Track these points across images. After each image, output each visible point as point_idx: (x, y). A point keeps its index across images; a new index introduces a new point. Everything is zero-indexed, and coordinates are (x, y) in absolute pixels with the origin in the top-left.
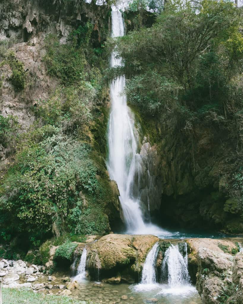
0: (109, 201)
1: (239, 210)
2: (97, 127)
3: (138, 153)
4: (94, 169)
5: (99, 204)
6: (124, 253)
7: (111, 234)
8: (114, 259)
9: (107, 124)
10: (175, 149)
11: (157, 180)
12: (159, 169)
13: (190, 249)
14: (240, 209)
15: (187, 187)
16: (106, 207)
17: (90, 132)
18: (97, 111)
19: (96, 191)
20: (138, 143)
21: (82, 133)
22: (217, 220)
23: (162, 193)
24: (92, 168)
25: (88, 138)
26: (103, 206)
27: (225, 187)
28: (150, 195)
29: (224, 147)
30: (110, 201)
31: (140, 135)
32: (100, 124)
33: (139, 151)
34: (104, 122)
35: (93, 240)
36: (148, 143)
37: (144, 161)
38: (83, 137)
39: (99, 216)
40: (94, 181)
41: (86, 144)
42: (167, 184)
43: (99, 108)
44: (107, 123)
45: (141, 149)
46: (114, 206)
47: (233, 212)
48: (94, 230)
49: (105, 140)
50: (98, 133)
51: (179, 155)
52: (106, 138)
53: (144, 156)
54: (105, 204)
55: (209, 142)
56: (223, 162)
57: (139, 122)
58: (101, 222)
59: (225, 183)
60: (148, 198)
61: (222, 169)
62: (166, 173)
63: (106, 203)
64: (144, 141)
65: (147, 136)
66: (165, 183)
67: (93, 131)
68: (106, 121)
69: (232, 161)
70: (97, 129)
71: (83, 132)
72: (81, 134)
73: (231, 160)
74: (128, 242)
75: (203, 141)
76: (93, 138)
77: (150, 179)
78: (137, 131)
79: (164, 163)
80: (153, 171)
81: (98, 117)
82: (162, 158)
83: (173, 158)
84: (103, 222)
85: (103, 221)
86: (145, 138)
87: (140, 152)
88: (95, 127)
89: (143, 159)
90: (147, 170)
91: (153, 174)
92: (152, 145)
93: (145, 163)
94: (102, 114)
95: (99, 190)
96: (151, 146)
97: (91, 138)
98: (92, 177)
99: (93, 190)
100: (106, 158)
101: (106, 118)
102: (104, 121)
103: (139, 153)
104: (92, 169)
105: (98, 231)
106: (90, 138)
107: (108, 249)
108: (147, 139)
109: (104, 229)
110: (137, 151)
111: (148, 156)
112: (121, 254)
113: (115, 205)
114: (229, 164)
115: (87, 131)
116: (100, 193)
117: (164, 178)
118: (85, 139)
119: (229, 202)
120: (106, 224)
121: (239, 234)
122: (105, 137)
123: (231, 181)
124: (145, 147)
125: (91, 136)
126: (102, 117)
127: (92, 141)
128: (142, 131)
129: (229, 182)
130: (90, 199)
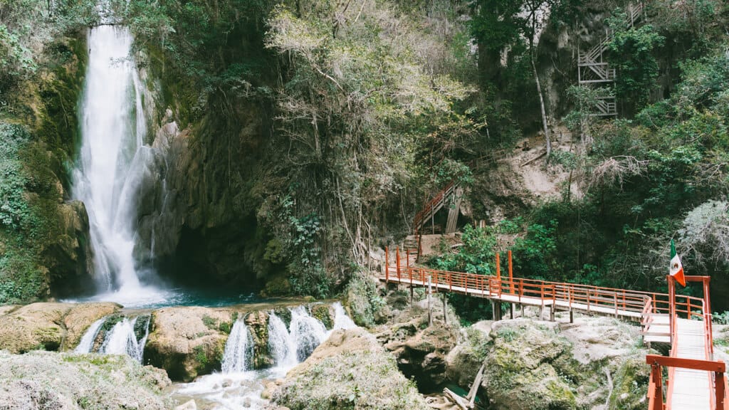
0: (51, 241)
1: (284, 258)
2: (58, 87)
3: (148, 145)
4: (20, 181)
5: (31, 247)
6: (36, 336)
7: (50, 302)
8: (17, 345)
9: (82, 80)
10: (212, 141)
11: (179, 199)
12: (185, 178)
13: (154, 326)
14: (284, 256)
15: (223, 215)
16: (44, 254)
17: (37, 98)
18: (62, 48)
19: (21, 224)
20: (149, 124)
21: (16, 99)
22: (259, 272)
23: (183, 223)
24: (13, 180)
25: (30, 111)
26: (39, 253)
27: (266, 218)
28: (158, 228)
29: (273, 145)
30: (54, 242)
31: (157, 106)
32: (65, 79)
33: (150, 139)
34: (76, 76)
35: (4, 314)
36: (174, 122)
37: (156, 161)
38: (18, 110)
39: (26, 271)
40: (19, 204)
41: (16, 126)
42: (194, 206)
43: (66, 43)
44: (84, 76)
45: (155, 136)
46: (64, 252)
47: (274, 262)
48: (12, 296)
49: (75, 117)
50: (58, 101)
51: (216, 152)
52: (75, 111)
53: (160, 149)
54: (42, 249)
55: (255, 134)
56: (269, 172)
57: (158, 78)
58: (27, 281)
59: (268, 211)
60: (153, 231)
61: (267, 185)
62: (195, 187)
63: (44, 245)
64: (164, 120)
65: (174, 108)
66: (190, 204)
67: (45, 95)
68: (81, 71)
69: (284, 172)
70: (56, 91)
71: (20, 98)
72: (15, 101)
73: (283, 170)
74: (56, 317)
75: (247, 131)
76: (43, 111)
77: (164, 197)
78: (152, 96)
79: (194, 166)
80: (173, 182)
81: (64, 64)
82: (193, 156)
83: (207, 157)
84: (31, 282)
85: (32, 280)
86: (169, 112)
87: (154, 142)
88: (53, 88)
89: (155, 157)
90: (162, 178)
91: (172, 186)
92: (182, 127)
93: (159, 166)
94: (75, 56)
95: (29, 221)
96: (181, 130)
97: (38, 113)
98: (13, 196)
99: (15, 221)
100: (74, 153)
101: (83, 65)
102: (77, 72)
103: (151, 144)
104: (13, 183)
105: (20, 298)
106: (35, 112)
107: (11, 330)
108: (173, 115)
109: (33, 293)
110: (146, 139)
111: (170, 151)
112: (30, 337)
113: (64, 249)
114: (279, 176)
115: (31, 96)
116: (32, 227)
117: (191, 195)
118: (22, 115)
119: (272, 243)
120: (38, 285)
121: (273, 298)
122: (74, 108)
123: (278, 207)
124: (166, 131)
125: (37, 106)
126: (73, 63)
127: (38, 119)
128: (162, 96)
129: (274, 209)
130: (7, 240)
